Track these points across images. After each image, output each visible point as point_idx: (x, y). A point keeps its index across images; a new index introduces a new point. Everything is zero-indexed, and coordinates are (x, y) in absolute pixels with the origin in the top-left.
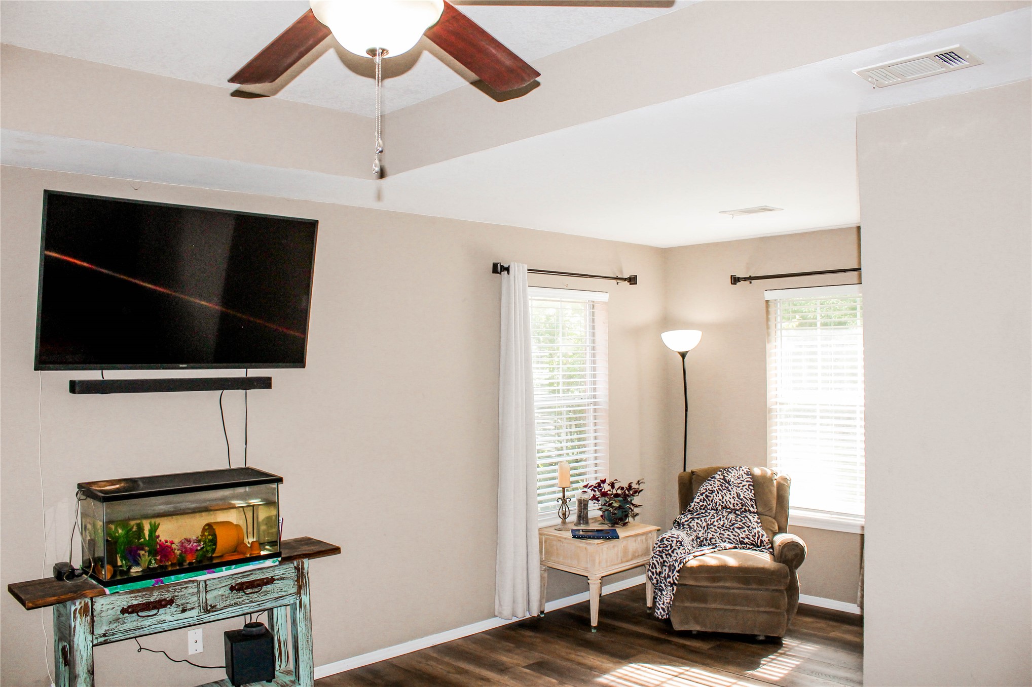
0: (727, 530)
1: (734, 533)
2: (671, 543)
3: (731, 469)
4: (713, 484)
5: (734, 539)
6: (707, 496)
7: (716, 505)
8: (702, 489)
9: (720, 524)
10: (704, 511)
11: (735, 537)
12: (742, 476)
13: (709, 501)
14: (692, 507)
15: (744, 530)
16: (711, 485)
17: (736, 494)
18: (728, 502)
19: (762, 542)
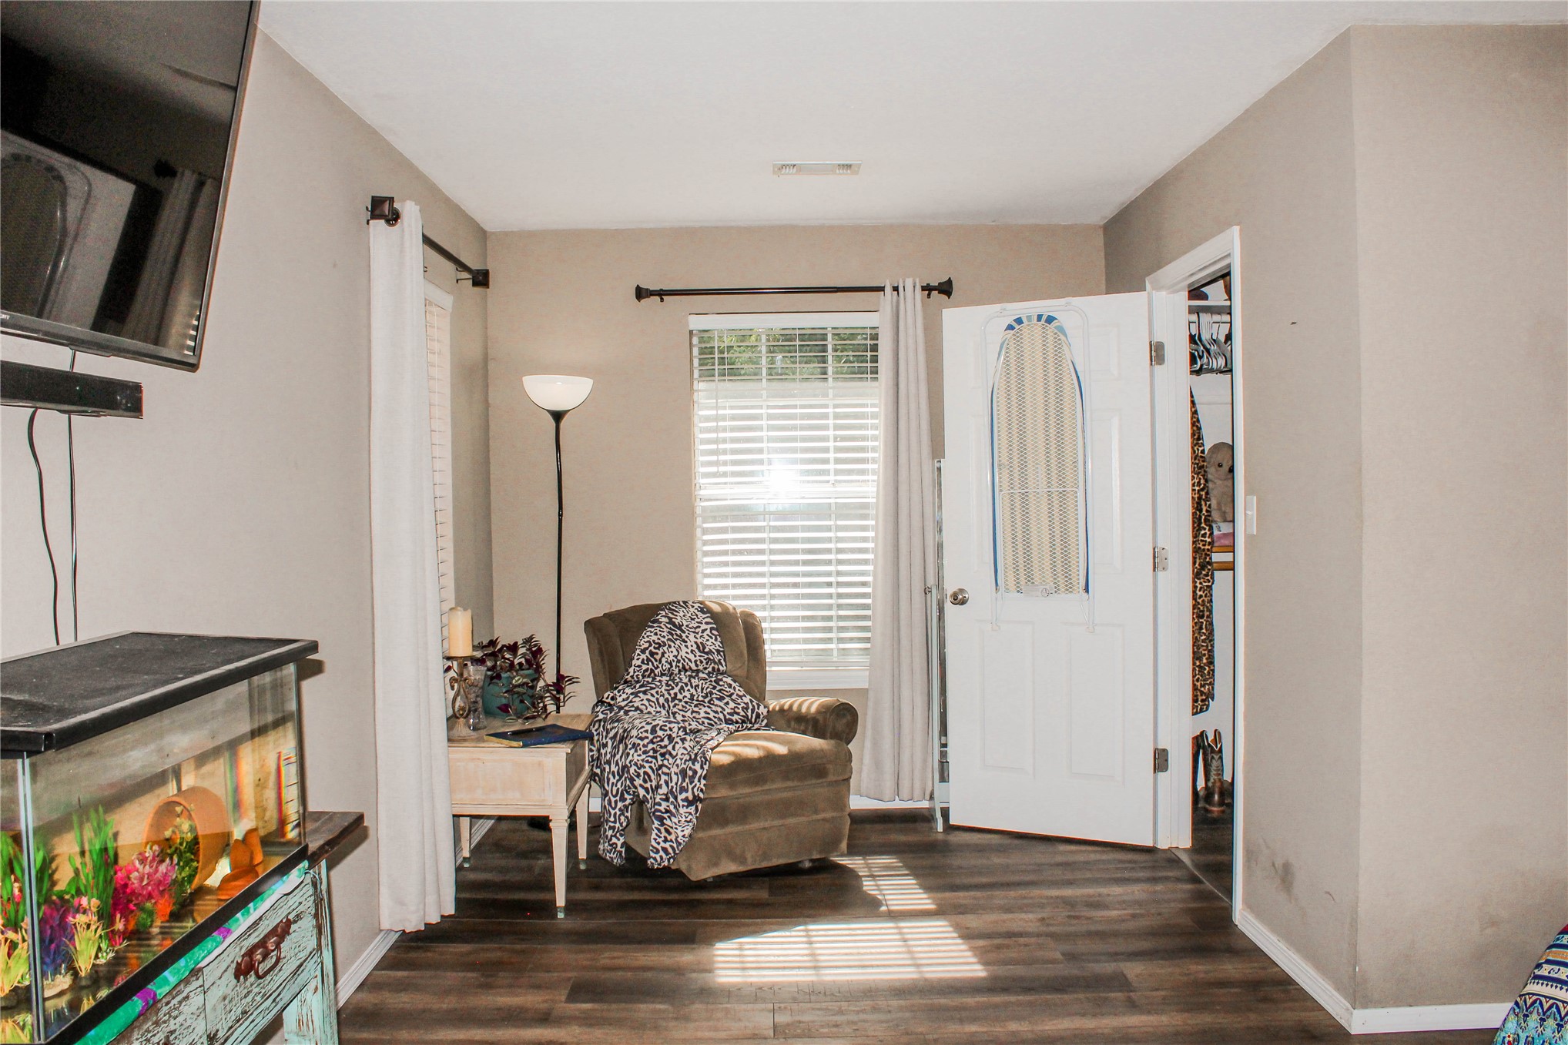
0: (701, 705)
1: (714, 708)
3: (673, 606)
4: (659, 633)
5: (715, 717)
6: (652, 654)
7: (672, 666)
8: (642, 642)
9: (685, 697)
10: (650, 680)
11: (716, 715)
12: (697, 615)
13: (656, 661)
14: (630, 675)
15: (725, 701)
16: (656, 634)
17: (695, 646)
18: (687, 660)
19: (758, 716)
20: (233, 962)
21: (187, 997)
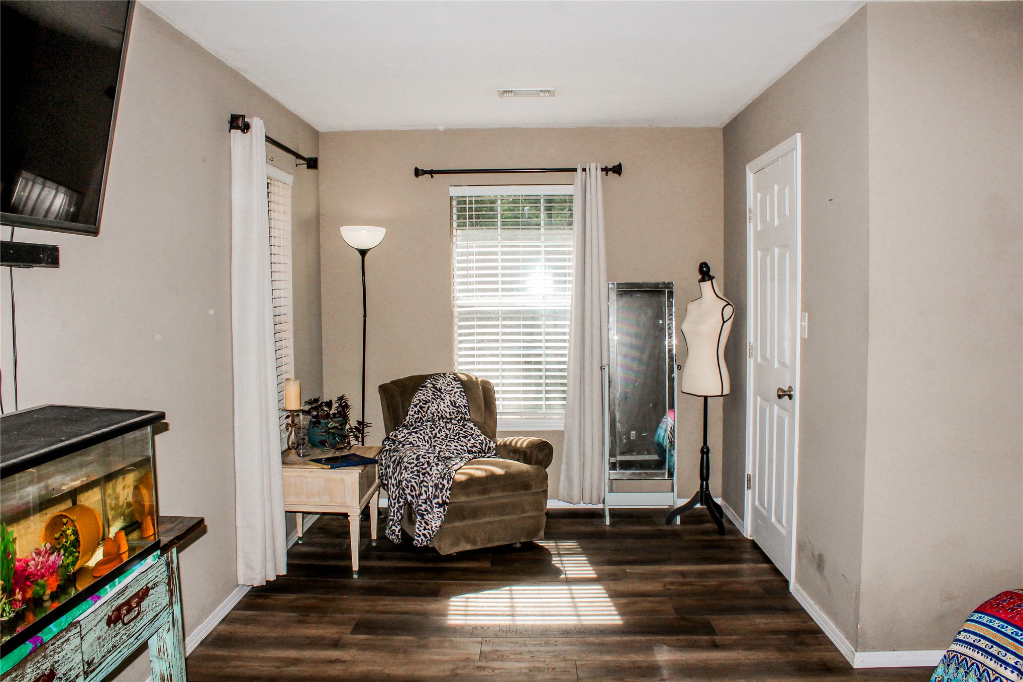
0: (452, 441)
1: (461, 443)
2: (427, 459)
3: (436, 376)
4: (426, 394)
5: (461, 449)
6: (421, 408)
7: (434, 416)
8: (415, 400)
9: (442, 435)
10: (420, 424)
11: (462, 448)
12: (451, 383)
13: (424, 412)
14: (407, 421)
15: (468, 438)
16: (424, 395)
17: (450, 403)
18: (444, 412)
19: (489, 448)
20: (105, 615)
21: (68, 640)
